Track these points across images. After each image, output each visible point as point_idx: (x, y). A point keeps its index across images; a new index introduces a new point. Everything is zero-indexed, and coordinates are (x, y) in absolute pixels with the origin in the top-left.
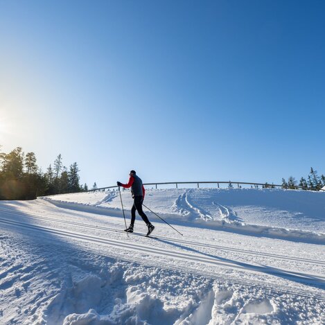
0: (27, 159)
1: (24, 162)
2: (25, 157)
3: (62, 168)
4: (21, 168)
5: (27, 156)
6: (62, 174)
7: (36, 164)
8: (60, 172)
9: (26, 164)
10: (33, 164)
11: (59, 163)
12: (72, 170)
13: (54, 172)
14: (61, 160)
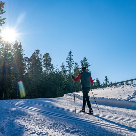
0: (44, 60)
1: (43, 63)
2: (43, 59)
3: (74, 65)
4: (41, 68)
5: (44, 57)
6: (75, 71)
7: (52, 63)
8: (73, 69)
9: (44, 64)
10: (49, 64)
11: (70, 59)
12: (82, 65)
13: (67, 69)
14: (72, 57)
